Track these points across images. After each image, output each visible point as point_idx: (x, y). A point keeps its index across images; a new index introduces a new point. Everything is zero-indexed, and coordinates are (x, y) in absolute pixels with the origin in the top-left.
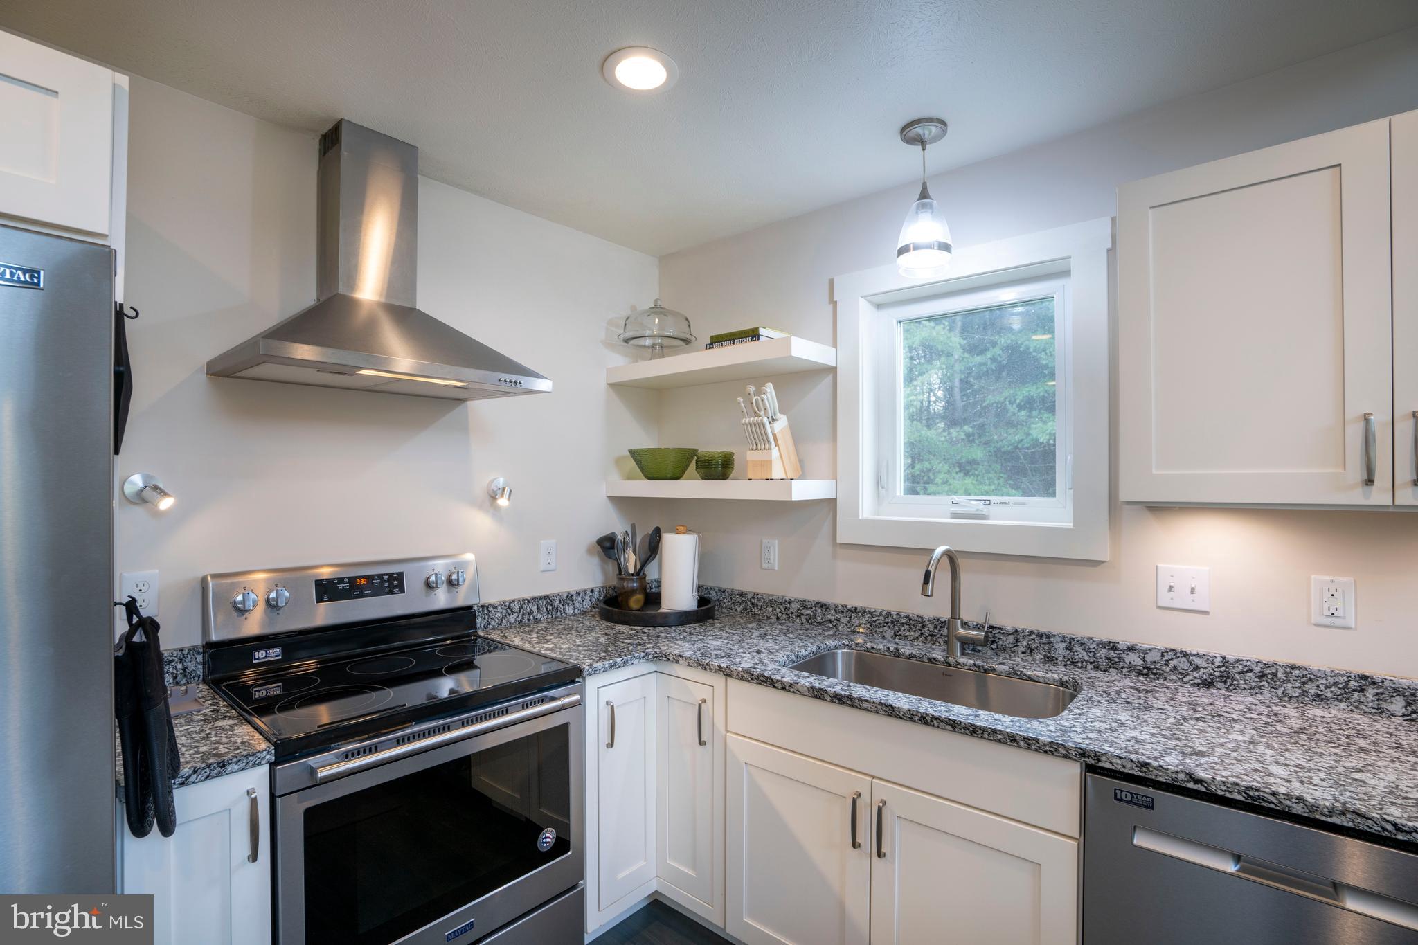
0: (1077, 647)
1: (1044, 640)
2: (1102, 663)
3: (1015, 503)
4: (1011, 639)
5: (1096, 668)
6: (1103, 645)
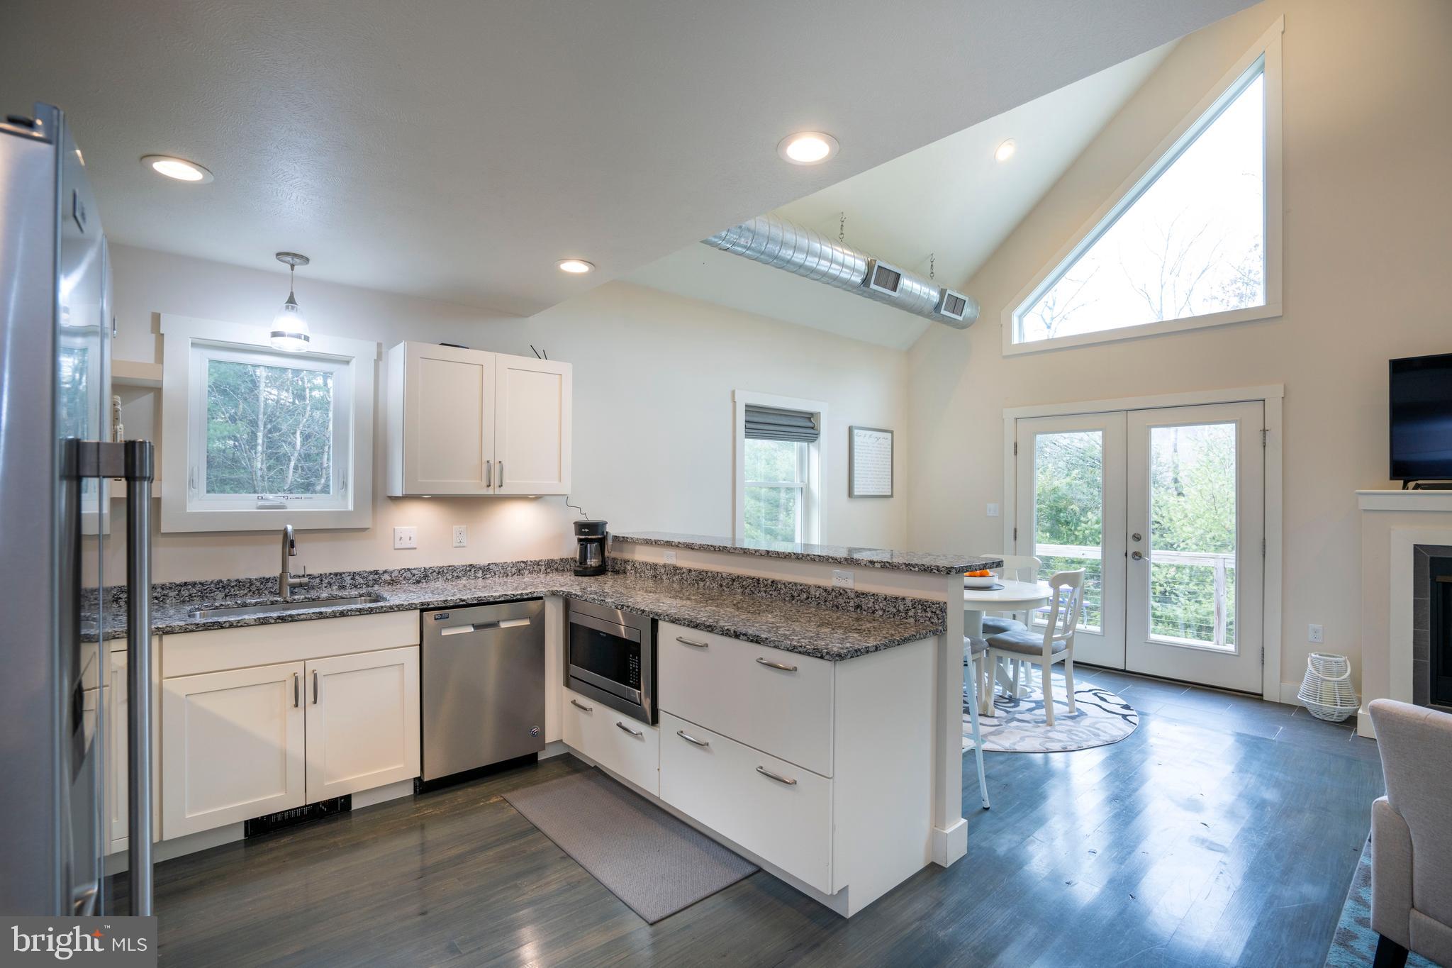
0: (357, 577)
1: (339, 577)
2: (371, 583)
3: (305, 498)
4: (318, 580)
5: (368, 586)
6: (371, 573)
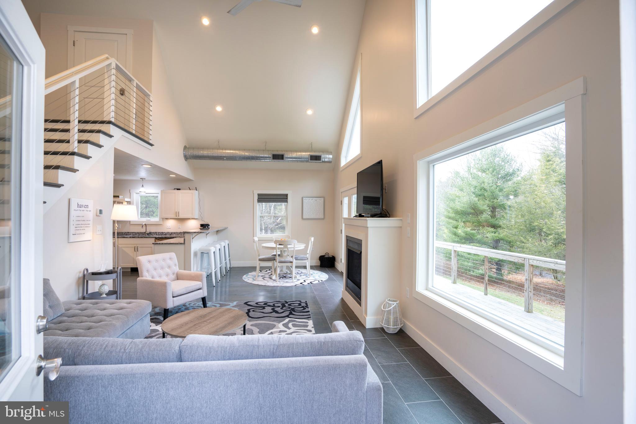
4: (153, 233)
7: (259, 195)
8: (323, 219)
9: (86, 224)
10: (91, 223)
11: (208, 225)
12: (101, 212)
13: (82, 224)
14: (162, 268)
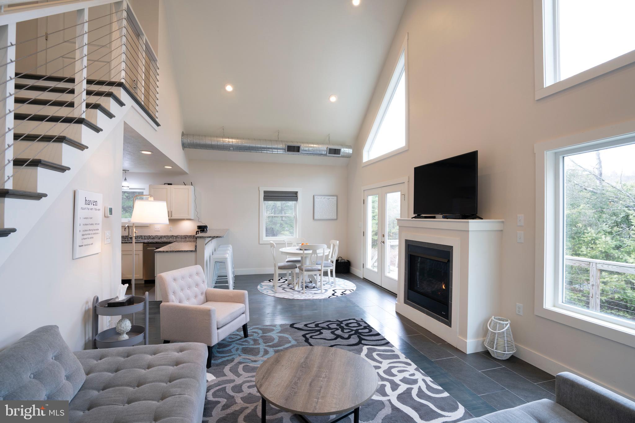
7: (265, 192)
8: (337, 219)
9: (94, 230)
10: (99, 227)
11: (206, 227)
12: (111, 210)
13: (90, 230)
14: (189, 287)
